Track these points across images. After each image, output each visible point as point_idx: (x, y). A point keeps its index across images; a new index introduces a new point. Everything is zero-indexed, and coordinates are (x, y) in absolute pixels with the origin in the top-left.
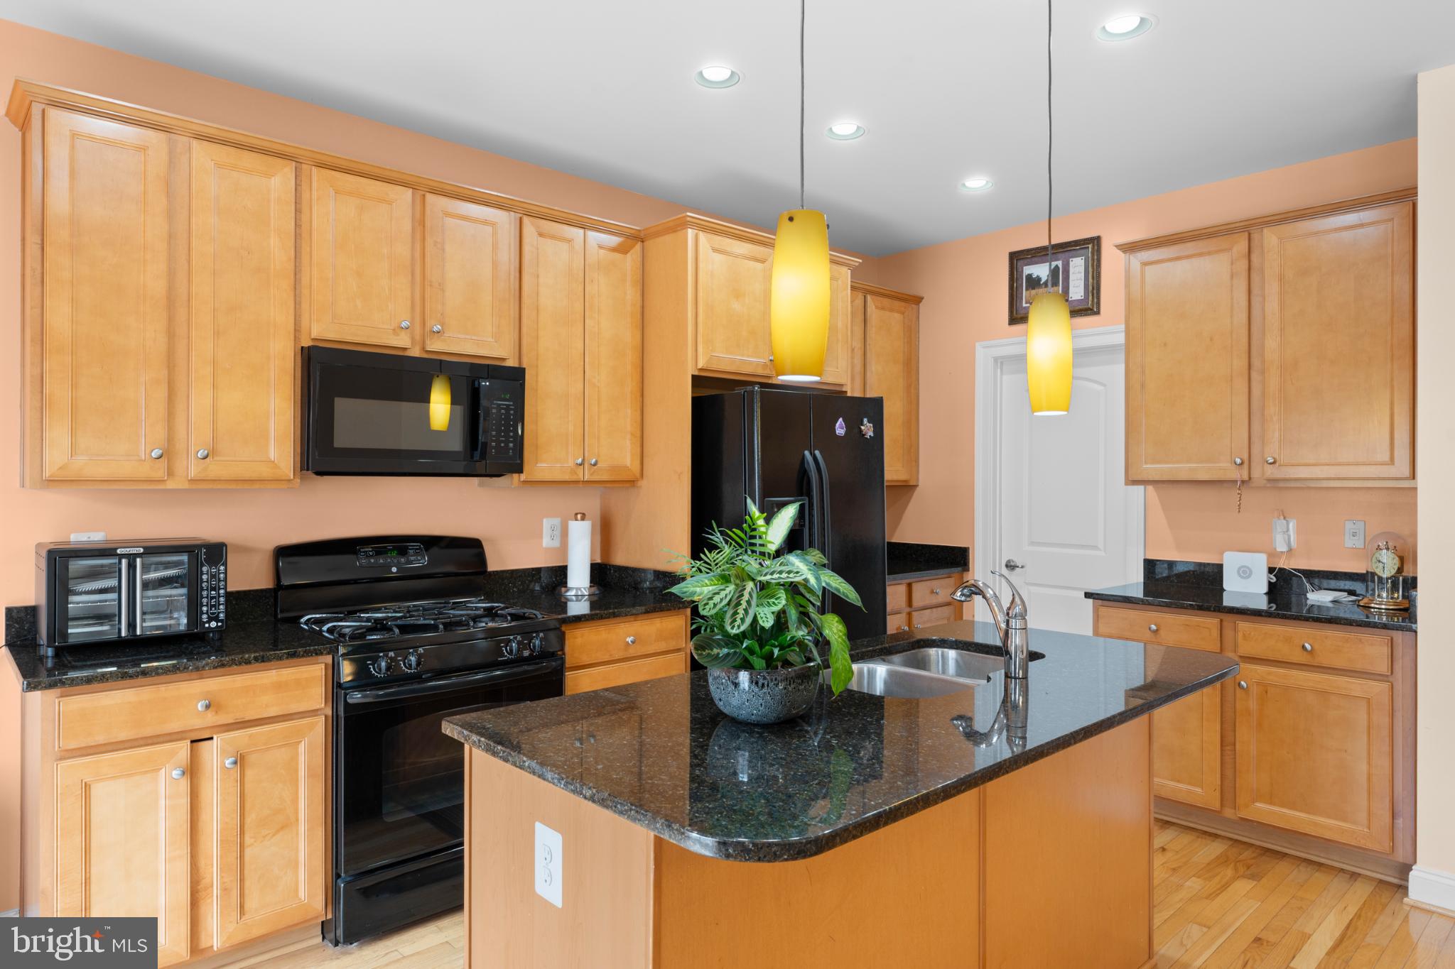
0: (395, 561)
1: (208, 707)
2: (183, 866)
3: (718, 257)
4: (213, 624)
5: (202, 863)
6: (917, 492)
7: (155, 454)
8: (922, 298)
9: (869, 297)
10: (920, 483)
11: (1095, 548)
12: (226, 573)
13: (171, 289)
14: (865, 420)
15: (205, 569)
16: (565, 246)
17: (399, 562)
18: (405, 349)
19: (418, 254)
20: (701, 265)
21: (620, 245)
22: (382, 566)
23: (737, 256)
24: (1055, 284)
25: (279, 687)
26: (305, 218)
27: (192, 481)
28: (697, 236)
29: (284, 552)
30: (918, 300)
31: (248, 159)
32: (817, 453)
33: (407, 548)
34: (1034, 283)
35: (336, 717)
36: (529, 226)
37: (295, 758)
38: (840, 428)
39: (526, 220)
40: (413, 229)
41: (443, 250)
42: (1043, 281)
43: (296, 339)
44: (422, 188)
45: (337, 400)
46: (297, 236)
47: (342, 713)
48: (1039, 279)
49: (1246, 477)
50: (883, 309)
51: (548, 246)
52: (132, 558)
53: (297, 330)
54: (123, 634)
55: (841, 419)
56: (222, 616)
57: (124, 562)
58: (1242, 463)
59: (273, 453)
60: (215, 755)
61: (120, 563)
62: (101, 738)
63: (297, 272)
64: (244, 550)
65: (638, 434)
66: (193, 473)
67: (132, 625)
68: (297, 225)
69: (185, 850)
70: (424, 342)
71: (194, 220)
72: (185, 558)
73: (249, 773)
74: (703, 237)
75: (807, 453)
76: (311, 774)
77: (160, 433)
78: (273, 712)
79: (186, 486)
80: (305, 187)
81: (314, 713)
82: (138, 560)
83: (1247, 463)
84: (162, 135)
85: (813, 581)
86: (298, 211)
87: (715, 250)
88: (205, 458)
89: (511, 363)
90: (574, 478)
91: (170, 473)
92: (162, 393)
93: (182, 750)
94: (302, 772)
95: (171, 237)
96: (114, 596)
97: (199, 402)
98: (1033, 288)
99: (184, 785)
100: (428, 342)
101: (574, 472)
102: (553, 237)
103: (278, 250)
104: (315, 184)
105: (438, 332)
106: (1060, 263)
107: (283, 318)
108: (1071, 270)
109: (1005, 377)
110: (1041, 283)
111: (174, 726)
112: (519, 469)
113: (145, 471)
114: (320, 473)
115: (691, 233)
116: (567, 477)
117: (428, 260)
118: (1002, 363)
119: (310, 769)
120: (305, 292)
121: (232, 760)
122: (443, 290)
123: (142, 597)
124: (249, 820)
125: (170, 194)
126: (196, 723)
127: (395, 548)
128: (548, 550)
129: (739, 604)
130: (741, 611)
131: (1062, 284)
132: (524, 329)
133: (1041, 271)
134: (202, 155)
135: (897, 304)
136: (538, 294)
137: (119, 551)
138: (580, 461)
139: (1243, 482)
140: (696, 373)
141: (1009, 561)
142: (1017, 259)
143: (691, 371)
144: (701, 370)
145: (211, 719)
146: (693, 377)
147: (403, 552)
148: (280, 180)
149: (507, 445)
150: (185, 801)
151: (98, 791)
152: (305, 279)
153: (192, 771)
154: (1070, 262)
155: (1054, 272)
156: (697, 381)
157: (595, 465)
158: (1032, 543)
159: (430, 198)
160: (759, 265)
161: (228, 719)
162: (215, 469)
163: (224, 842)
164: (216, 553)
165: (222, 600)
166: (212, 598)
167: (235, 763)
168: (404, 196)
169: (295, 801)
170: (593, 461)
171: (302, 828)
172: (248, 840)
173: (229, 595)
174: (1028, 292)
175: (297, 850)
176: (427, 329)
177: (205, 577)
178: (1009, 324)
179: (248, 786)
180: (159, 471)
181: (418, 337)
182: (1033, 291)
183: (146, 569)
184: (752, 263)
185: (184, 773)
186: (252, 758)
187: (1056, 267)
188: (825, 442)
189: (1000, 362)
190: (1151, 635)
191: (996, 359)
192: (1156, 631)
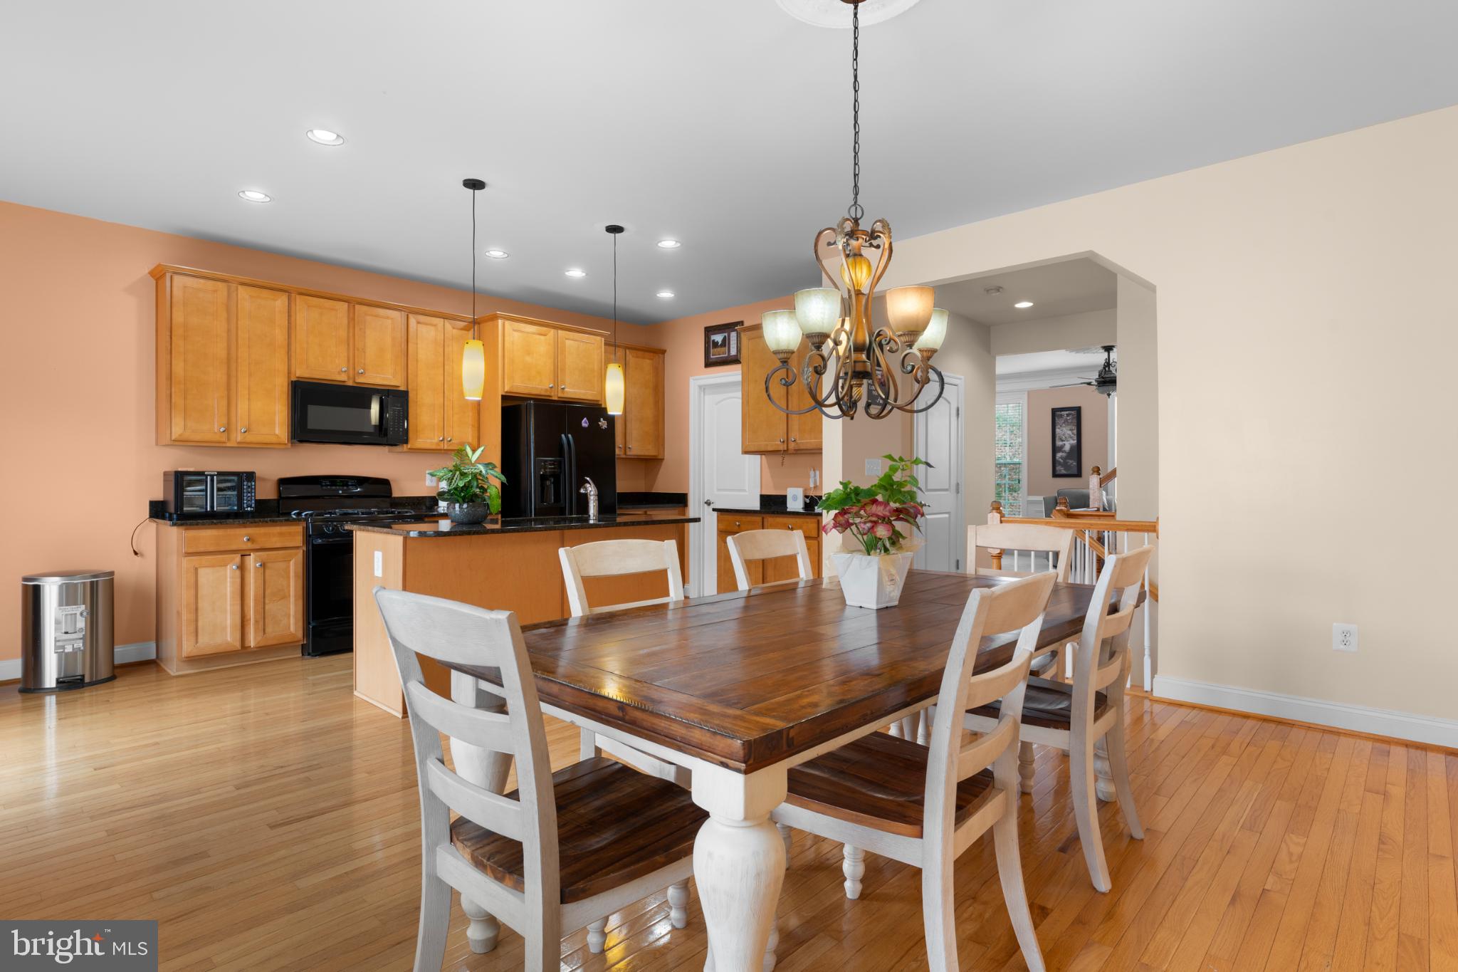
0: (341, 488)
1: (248, 540)
2: (238, 608)
3: (516, 334)
4: (249, 509)
5: (246, 609)
6: (664, 462)
7: (222, 429)
8: (665, 351)
9: (627, 351)
10: (665, 458)
11: (745, 491)
12: (255, 485)
13: (229, 354)
14: (602, 419)
15: (245, 483)
16: (432, 328)
17: (345, 490)
18: (344, 382)
19: (351, 334)
20: (506, 338)
21: (465, 326)
22: (334, 490)
23: (528, 333)
24: (725, 346)
25: (281, 534)
26: (293, 319)
27: (239, 443)
28: (504, 323)
29: (283, 482)
30: (664, 352)
31: (265, 293)
32: (570, 436)
33: (349, 482)
34: (715, 344)
35: (308, 551)
36: (413, 320)
37: (289, 567)
38: (585, 423)
39: (410, 316)
40: (349, 323)
41: (365, 333)
43: (289, 377)
44: (351, 302)
45: (309, 406)
46: (289, 328)
47: (311, 548)
48: (718, 342)
49: (786, 449)
50: (637, 357)
51: (423, 330)
52: (212, 476)
53: (289, 373)
54: (208, 509)
55: (585, 419)
56: (253, 505)
57: (209, 477)
58: (783, 442)
59: (277, 432)
60: (252, 562)
61: (207, 478)
62: (202, 549)
63: (289, 345)
64: (263, 480)
65: (476, 425)
66: (239, 439)
67: (212, 507)
68: (289, 323)
69: (239, 602)
70: (354, 378)
71: (239, 323)
72: (235, 478)
73: (268, 572)
74: (507, 323)
75: (563, 435)
76: (296, 576)
77: (224, 421)
78: (278, 545)
79: (236, 445)
80: (293, 305)
81: (297, 548)
82: (215, 477)
83: (787, 441)
84: (224, 284)
85: (484, 472)
86: (289, 316)
88: (245, 432)
89: (402, 388)
90: (439, 448)
91: (229, 439)
92: (224, 402)
93: (238, 558)
94: (292, 574)
95: (229, 331)
96: (204, 493)
97: (242, 407)
98: (715, 348)
99: (238, 573)
100: (356, 378)
101: (437, 444)
102: (426, 324)
103: (280, 335)
104: (297, 303)
105: (362, 373)
106: (726, 334)
107: (281, 366)
108: (731, 339)
109: (706, 397)
110: (719, 345)
111: (234, 547)
112: (406, 442)
113: (217, 438)
114: (301, 441)
115: (500, 321)
116: (434, 447)
117: (356, 337)
118: (704, 389)
119: (296, 573)
120: (293, 354)
121: (259, 564)
122: (364, 352)
123: (217, 495)
124: (268, 592)
125: (228, 311)
126: (244, 547)
127: (341, 482)
128: (428, 487)
129: (453, 479)
130: (453, 481)
131: (728, 346)
132: (409, 371)
133: (718, 338)
134: (243, 293)
135: (647, 354)
136: (417, 353)
137: (206, 473)
138: (441, 438)
139: (784, 451)
140: (504, 394)
141: (708, 500)
142: (709, 331)
143: (500, 393)
144: (507, 392)
145: (250, 546)
146: (502, 396)
147: (347, 484)
148: (280, 302)
149: (399, 430)
150: (238, 580)
151: (202, 572)
152: (293, 348)
153: (242, 568)
154: (731, 334)
155: (724, 340)
156: (504, 398)
157: (450, 441)
158: (719, 490)
159: (357, 307)
160: (542, 338)
161: (257, 547)
162: (250, 438)
163: (256, 600)
164: (250, 476)
165: (253, 499)
166: (249, 498)
167: (261, 565)
168: (343, 307)
169: (289, 586)
170: (449, 439)
171: (292, 599)
172: (267, 601)
173: (256, 501)
174: (713, 350)
175: (290, 609)
176: (356, 372)
177: (245, 487)
178: (705, 367)
179: (267, 578)
180: (224, 438)
181: (351, 375)
183: (219, 482)
184: (538, 337)
185: (238, 567)
186: (269, 565)
187: (725, 336)
188: (576, 430)
189: (703, 388)
190: (737, 527)
191: (700, 387)
192: (739, 525)
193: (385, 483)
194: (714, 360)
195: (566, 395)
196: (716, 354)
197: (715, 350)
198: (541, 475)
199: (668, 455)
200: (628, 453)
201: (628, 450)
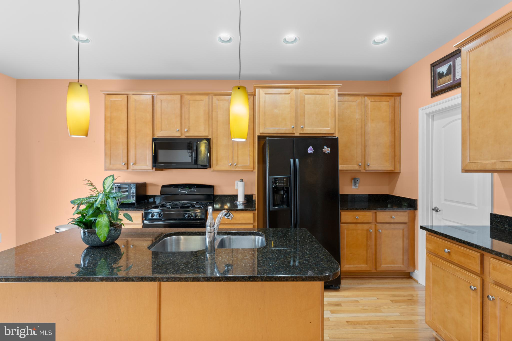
0: (188, 190)
3: (268, 96)
7: (123, 164)
8: (402, 93)
9: (366, 98)
10: (402, 171)
11: (473, 205)
13: (127, 128)
14: (325, 147)
15: (131, 189)
16: (226, 102)
17: (188, 191)
19: (183, 112)
20: (260, 100)
23: (276, 94)
24: (450, 73)
26: (155, 107)
27: (132, 170)
29: (163, 186)
30: (400, 95)
32: (297, 160)
33: (192, 187)
34: (441, 75)
38: (310, 150)
39: (213, 97)
40: (181, 105)
41: (189, 110)
42: (445, 73)
44: (183, 95)
45: (159, 150)
46: (153, 112)
48: (443, 73)
50: (375, 101)
51: (221, 104)
53: (153, 135)
55: (311, 147)
56: (135, 200)
59: (148, 163)
63: (153, 120)
65: (253, 155)
68: (153, 110)
71: (132, 113)
72: (128, 186)
75: (291, 160)
80: (155, 101)
84: (126, 96)
86: (153, 106)
87: (266, 94)
90: (230, 169)
91: (128, 168)
92: (126, 151)
95: (127, 117)
97: (132, 153)
98: (441, 78)
101: (229, 167)
102: (221, 100)
103: (149, 116)
104: (157, 100)
105: (187, 131)
106: (451, 63)
107: (149, 131)
108: (456, 64)
109: (434, 123)
110: (444, 75)
112: (210, 166)
113: (122, 168)
115: (257, 90)
116: (227, 169)
120: (155, 125)
122: (189, 120)
125: (127, 108)
127: (188, 187)
128: (237, 190)
131: (453, 73)
132: (213, 127)
133: (443, 69)
134: (133, 98)
136: (217, 117)
137: (116, 184)
138: (231, 164)
141: (436, 208)
142: (434, 66)
143: (257, 135)
144: (261, 134)
147: (190, 188)
148: (149, 100)
152: (155, 122)
154: (456, 61)
155: (449, 68)
156: (259, 137)
157: (237, 165)
158: (446, 200)
159: (186, 97)
160: (287, 96)
162: (136, 167)
165: (135, 196)
166: (133, 196)
168: (177, 98)
170: (235, 164)
174: (439, 80)
176: (185, 131)
177: (131, 191)
178: (431, 97)
180: (125, 168)
182: (441, 79)
183: (121, 188)
187: (450, 65)
188: (304, 156)
189: (431, 116)
190: (446, 254)
191: (428, 115)
192: (449, 253)
193: (211, 187)
194: (440, 89)
195: (305, 132)
196: (440, 84)
197: (441, 80)
198: (273, 188)
199: (404, 168)
200: (367, 169)
201: (366, 166)
